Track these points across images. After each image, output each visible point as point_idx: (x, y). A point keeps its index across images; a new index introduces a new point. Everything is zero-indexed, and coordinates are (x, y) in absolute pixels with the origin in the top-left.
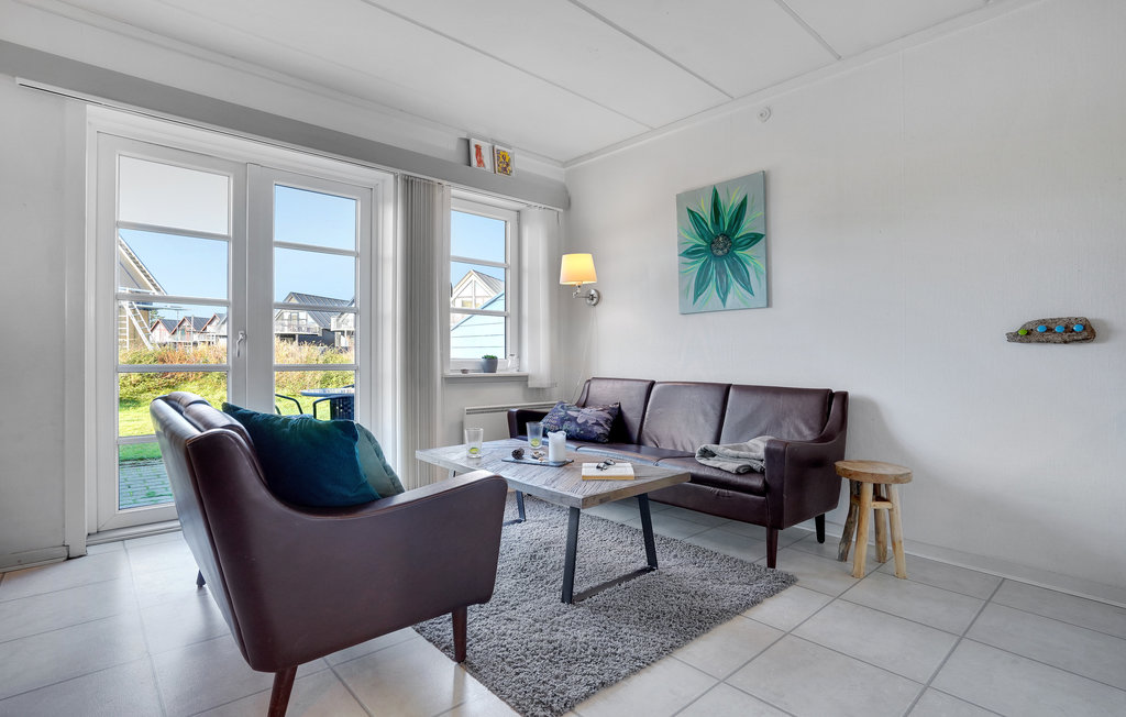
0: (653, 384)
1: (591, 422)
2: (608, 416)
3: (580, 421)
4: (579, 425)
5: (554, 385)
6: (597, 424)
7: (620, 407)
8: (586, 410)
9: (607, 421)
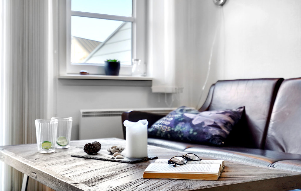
0: (280, 81)
1: (207, 124)
2: (229, 119)
3: (194, 122)
4: (193, 126)
5: (179, 90)
6: (215, 126)
7: (244, 111)
8: (205, 114)
9: (226, 124)
